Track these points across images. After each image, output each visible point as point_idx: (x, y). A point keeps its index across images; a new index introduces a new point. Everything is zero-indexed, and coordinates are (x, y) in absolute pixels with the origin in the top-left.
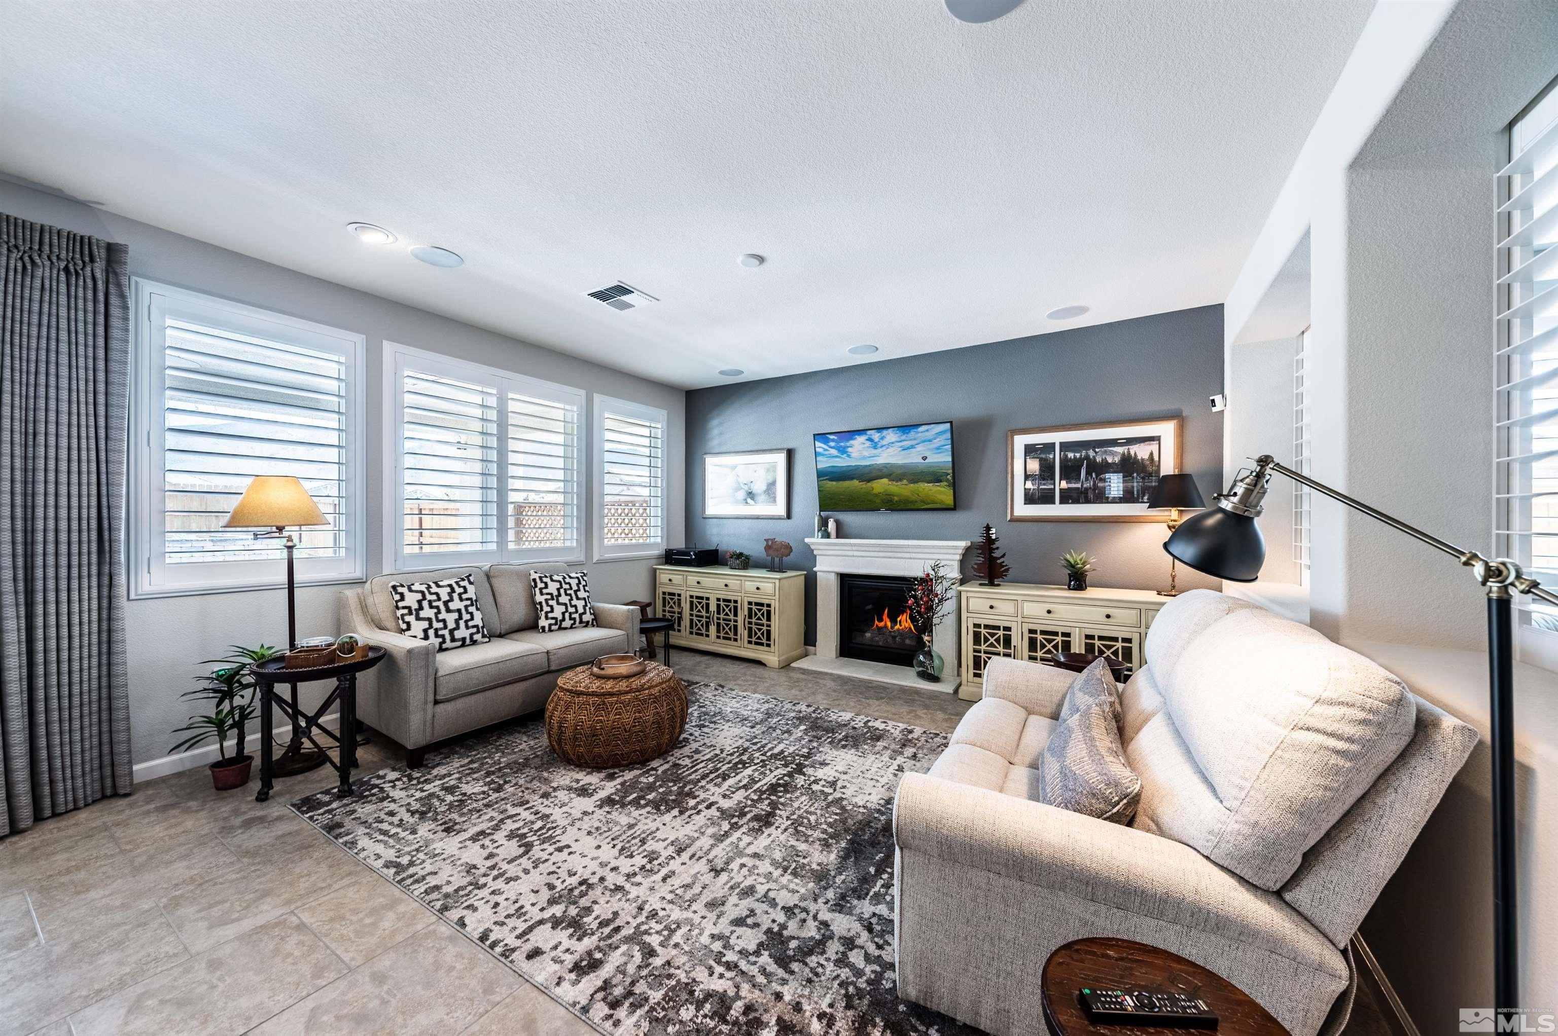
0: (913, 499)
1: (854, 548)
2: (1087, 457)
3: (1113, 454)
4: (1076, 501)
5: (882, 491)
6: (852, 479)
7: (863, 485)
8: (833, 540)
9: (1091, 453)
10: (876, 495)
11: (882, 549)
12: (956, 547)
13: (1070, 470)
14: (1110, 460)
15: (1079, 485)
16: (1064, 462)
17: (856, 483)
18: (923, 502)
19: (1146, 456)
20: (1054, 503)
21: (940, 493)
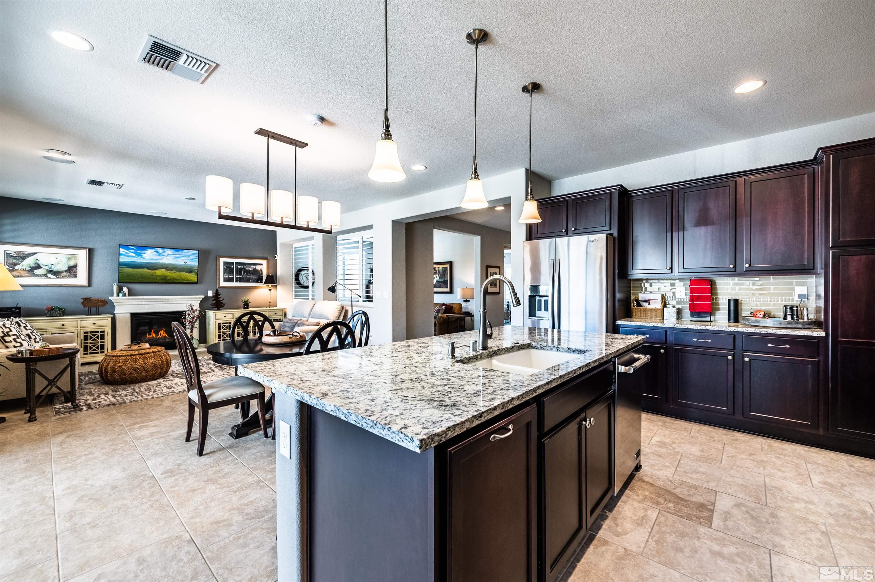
0: (178, 278)
1: (144, 301)
2: (244, 268)
3: (251, 268)
4: (240, 282)
5: (161, 274)
6: (143, 268)
7: (151, 272)
8: (127, 297)
9: (245, 267)
10: (158, 276)
11: (161, 300)
12: (199, 298)
13: (239, 271)
14: (250, 269)
15: (241, 277)
16: (237, 268)
17: (146, 270)
18: (183, 280)
19: (260, 269)
20: (233, 282)
21: (191, 276)
